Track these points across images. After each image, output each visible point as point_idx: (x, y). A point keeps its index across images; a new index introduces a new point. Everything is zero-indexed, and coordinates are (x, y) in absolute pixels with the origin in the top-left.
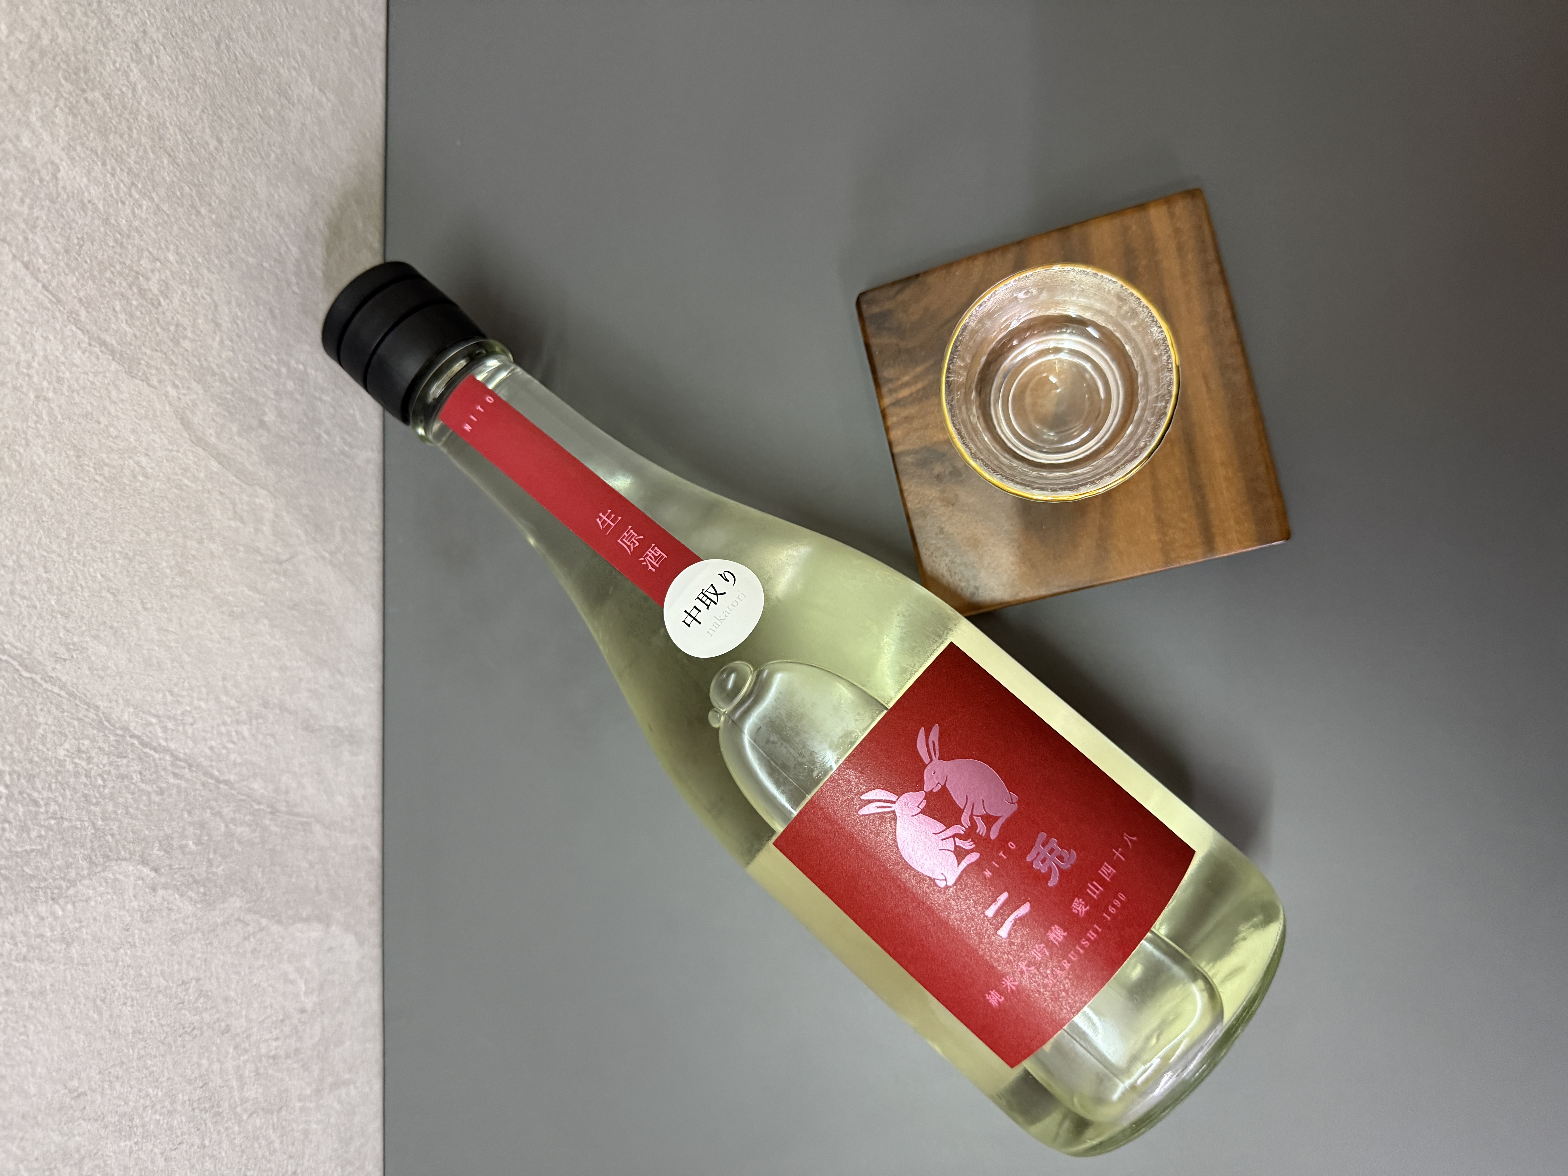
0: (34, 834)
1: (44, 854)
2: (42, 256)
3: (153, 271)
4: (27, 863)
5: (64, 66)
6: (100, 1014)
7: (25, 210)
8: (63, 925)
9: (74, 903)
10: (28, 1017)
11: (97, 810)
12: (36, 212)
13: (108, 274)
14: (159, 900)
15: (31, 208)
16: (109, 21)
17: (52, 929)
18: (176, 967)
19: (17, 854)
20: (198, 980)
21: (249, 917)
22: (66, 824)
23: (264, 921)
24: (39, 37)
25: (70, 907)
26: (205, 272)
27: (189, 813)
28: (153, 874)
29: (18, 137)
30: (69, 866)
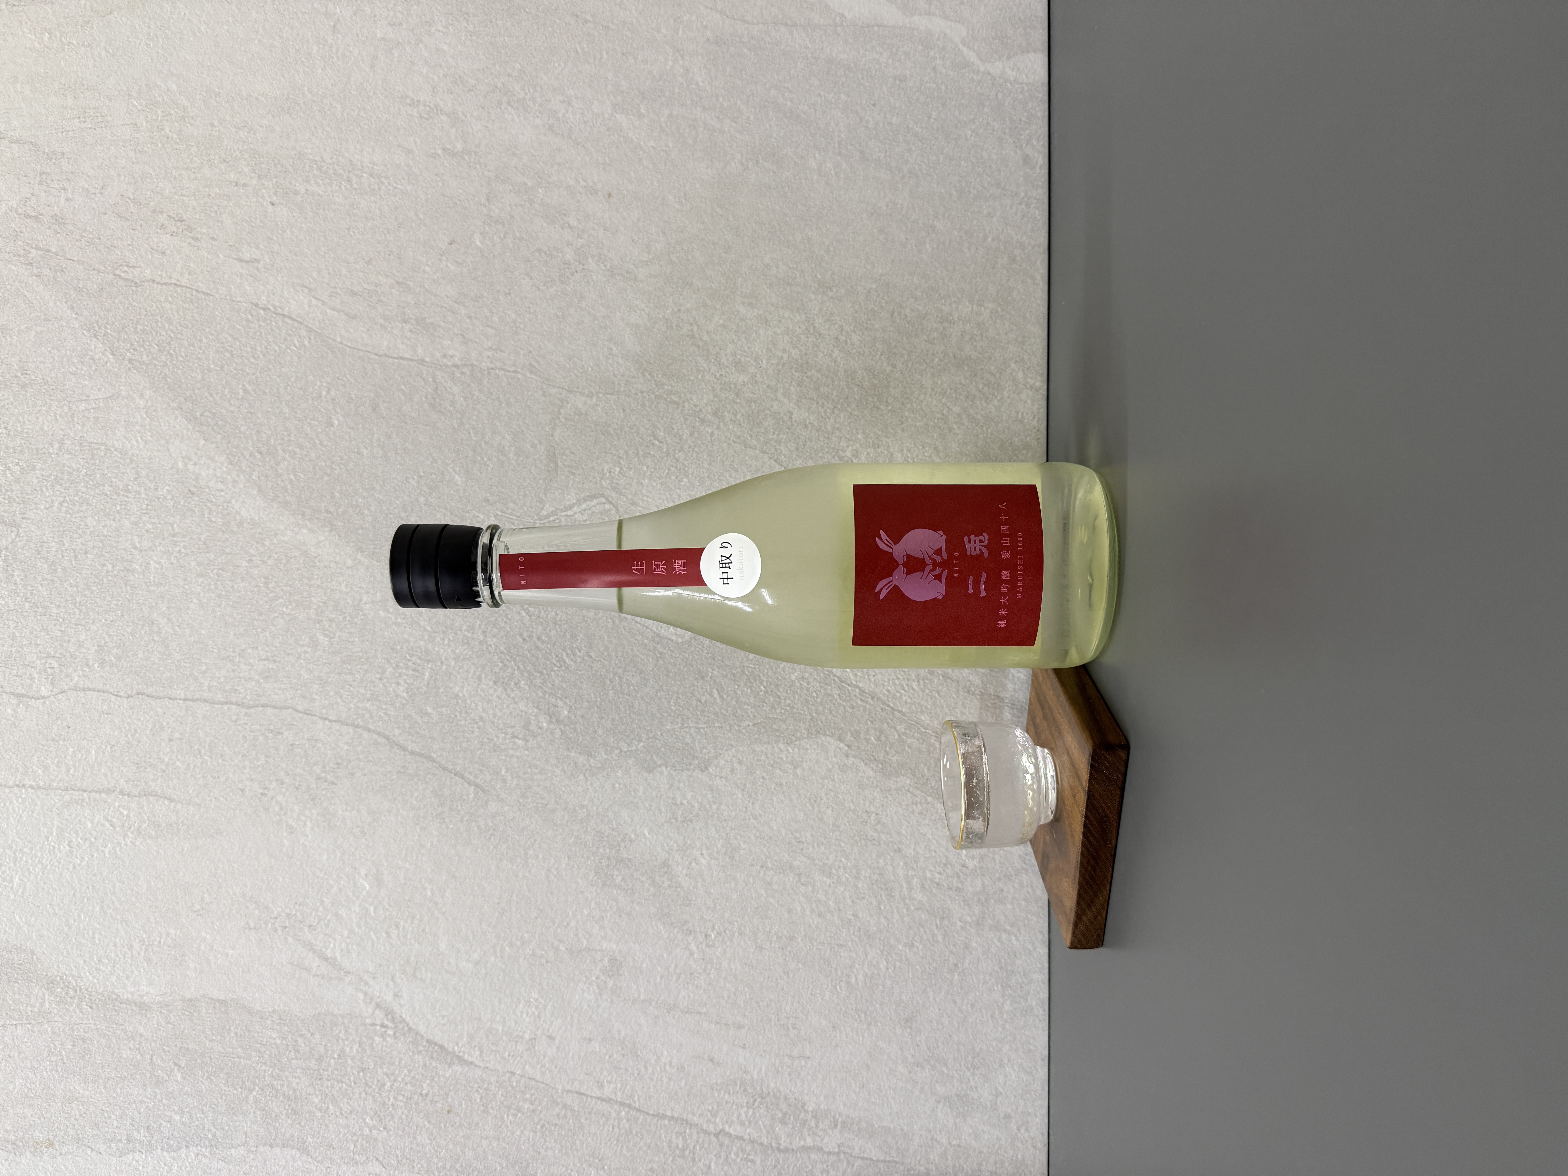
0: (778, 711)
1: (784, 721)
2: (785, 455)
3: (848, 446)
4: (775, 723)
5: (795, 366)
6: (813, 807)
7: (775, 436)
8: (793, 757)
9: (799, 749)
10: (773, 793)
11: (813, 708)
12: (781, 436)
13: (820, 454)
14: (850, 762)
15: (778, 435)
16: (820, 334)
17: (787, 757)
18: (862, 802)
19: (769, 718)
20: (877, 814)
21: (918, 792)
22: (795, 711)
23: (929, 799)
24: (782, 358)
25: (796, 750)
26: (884, 439)
27: (872, 722)
28: (846, 748)
29: (772, 406)
30: (796, 730)
